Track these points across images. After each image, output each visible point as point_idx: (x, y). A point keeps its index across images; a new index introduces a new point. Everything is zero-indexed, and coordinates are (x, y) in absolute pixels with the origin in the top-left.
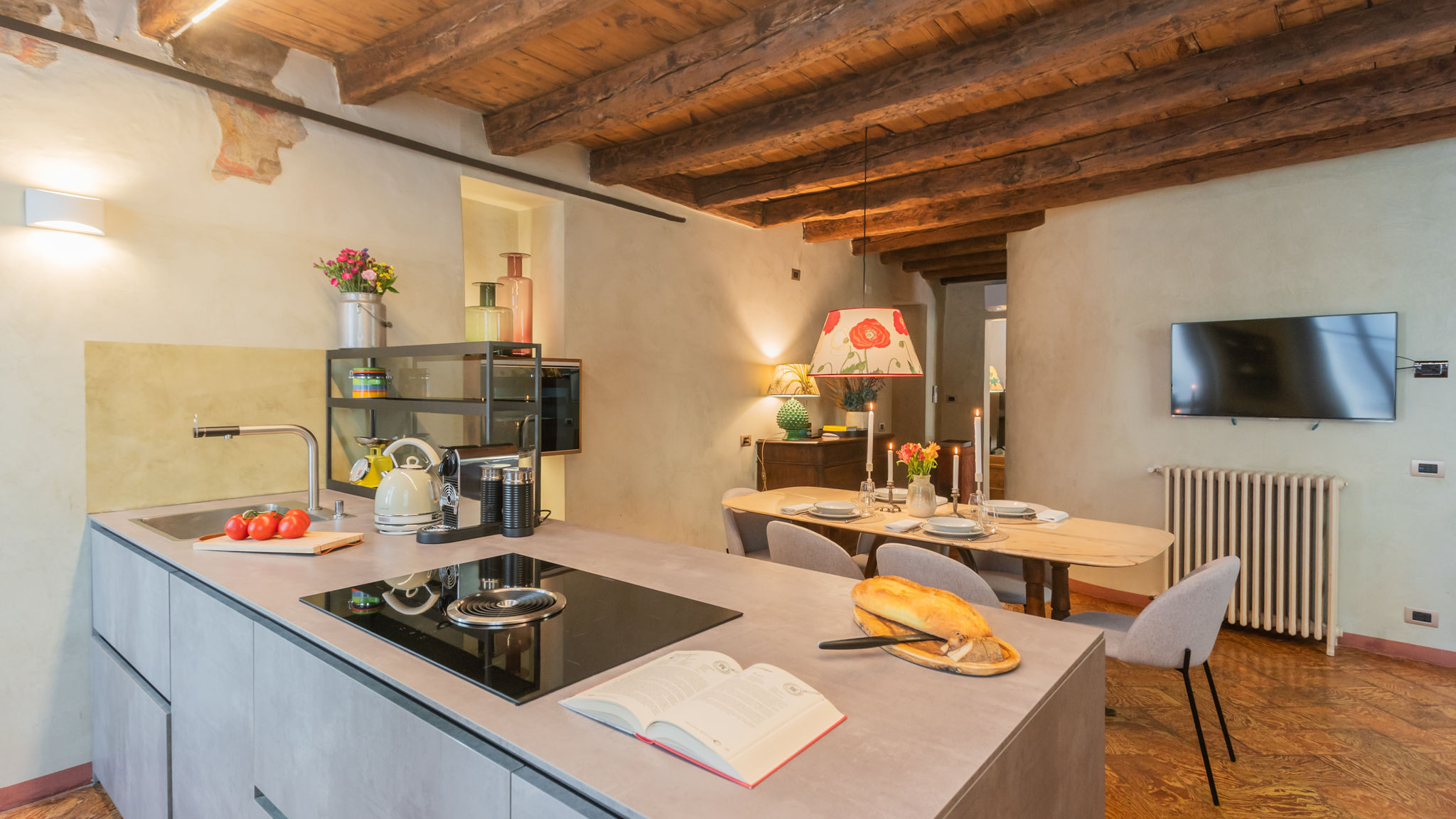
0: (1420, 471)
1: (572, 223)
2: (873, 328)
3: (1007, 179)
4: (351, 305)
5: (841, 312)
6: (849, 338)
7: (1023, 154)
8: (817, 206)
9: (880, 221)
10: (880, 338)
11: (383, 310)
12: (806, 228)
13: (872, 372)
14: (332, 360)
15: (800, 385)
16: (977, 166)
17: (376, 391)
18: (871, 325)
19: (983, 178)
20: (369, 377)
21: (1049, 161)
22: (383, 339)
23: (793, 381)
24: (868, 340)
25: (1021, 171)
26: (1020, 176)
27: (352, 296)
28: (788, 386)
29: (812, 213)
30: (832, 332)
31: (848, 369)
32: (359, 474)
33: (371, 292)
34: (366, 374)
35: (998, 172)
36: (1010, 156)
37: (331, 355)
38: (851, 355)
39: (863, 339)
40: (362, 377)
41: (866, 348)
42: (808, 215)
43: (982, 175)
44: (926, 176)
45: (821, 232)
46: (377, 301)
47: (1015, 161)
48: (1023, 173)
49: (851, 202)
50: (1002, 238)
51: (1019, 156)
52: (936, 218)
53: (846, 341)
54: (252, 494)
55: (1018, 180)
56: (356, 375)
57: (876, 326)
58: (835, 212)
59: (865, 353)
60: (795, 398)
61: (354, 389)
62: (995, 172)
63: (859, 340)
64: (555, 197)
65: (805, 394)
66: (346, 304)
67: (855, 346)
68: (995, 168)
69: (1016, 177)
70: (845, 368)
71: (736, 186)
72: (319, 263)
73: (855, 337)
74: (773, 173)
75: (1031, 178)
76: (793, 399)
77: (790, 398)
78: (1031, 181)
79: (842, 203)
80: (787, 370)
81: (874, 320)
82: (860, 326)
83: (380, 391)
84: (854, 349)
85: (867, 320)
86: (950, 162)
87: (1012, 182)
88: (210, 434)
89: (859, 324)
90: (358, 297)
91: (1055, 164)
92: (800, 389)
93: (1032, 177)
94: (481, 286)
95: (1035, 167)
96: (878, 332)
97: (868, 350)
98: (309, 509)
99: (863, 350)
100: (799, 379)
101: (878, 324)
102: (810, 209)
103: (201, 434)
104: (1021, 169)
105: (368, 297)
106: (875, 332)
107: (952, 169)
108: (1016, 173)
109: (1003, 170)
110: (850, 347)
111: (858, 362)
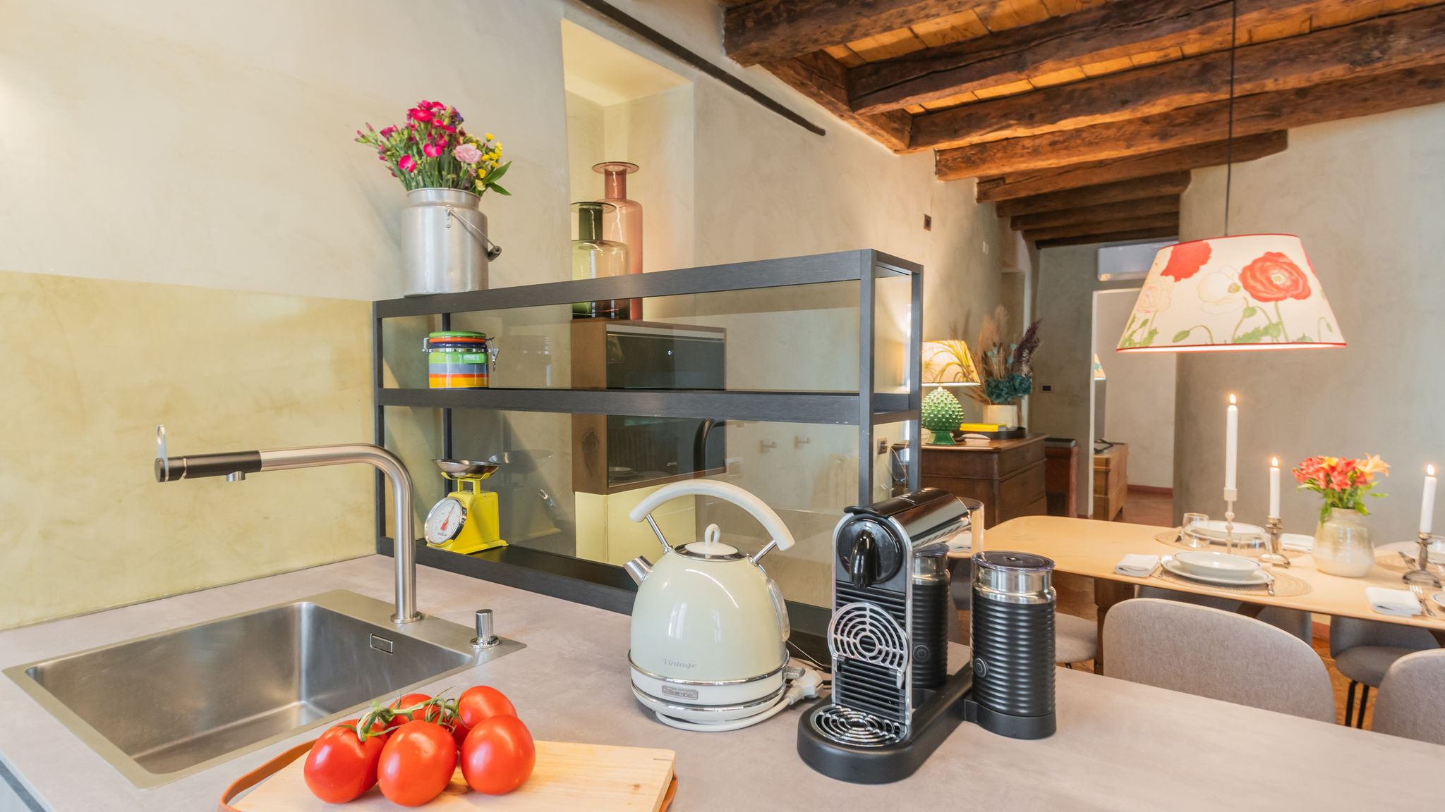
1: (704, 116)
2: (1282, 268)
3: (1358, 57)
4: (429, 211)
5: (1212, 243)
6: (1240, 284)
7: (1388, 19)
8: (1006, 116)
9: (1059, 146)
10: (1295, 283)
11: (482, 222)
12: (940, 161)
13: (1295, 340)
14: (383, 319)
15: (959, 369)
16: (1303, 40)
17: (472, 376)
18: (1276, 261)
19: (1313, 57)
20: (460, 350)
21: (1438, 27)
22: (483, 275)
23: (949, 364)
24: (1277, 287)
25: (1385, 46)
26: (1383, 52)
27: (430, 194)
28: (943, 371)
29: (996, 127)
30: (1195, 275)
31: (1247, 335)
32: (444, 527)
33: (466, 188)
34: (455, 344)
35: (1342, 48)
36: (1365, 23)
37: (383, 310)
38: (1250, 312)
39: (1267, 285)
40: (448, 350)
41: (1277, 300)
42: (989, 129)
43: (1312, 54)
44: (1207, 59)
45: (963, 165)
46: (473, 206)
47: (1375, 30)
48: (1390, 48)
49: (1068, 106)
50: (1183, 178)
51: (1383, 22)
52: (1156, 137)
53: (1233, 289)
54: (252, 575)
55: (1379, 58)
56: (436, 345)
57: (1285, 263)
58: (1038, 122)
59: (1274, 309)
60: (944, 388)
61: (432, 371)
62: (1335, 49)
63: (1260, 287)
64: (683, 73)
65: (967, 381)
66: (420, 210)
67: (1254, 296)
68: (1336, 42)
69: (1376, 54)
70: (1241, 333)
71: (925, 73)
72: (366, 131)
73: (1252, 283)
74: (999, 47)
75: (1404, 54)
76: (940, 389)
77: (936, 388)
78: (1405, 58)
79: (1052, 108)
80: (940, 350)
81: (1280, 255)
82: (1259, 265)
83: (479, 376)
84: (1254, 303)
85: (1269, 254)
87: (1368, 60)
88: (196, 471)
89: (1256, 261)
90: (441, 196)
92: (960, 375)
93: (1405, 51)
94: (581, 210)
95: (1412, 37)
96: (1291, 274)
97: (1280, 303)
98: (398, 621)
99: (1272, 304)
100: (957, 361)
101: (1288, 261)
102: (994, 120)
103: (175, 473)
104: (1385, 41)
105: (459, 198)
106: (1287, 274)
107: (1257, 47)
108: (1376, 48)
109: (1350, 44)
110: (1245, 299)
111: (1266, 323)
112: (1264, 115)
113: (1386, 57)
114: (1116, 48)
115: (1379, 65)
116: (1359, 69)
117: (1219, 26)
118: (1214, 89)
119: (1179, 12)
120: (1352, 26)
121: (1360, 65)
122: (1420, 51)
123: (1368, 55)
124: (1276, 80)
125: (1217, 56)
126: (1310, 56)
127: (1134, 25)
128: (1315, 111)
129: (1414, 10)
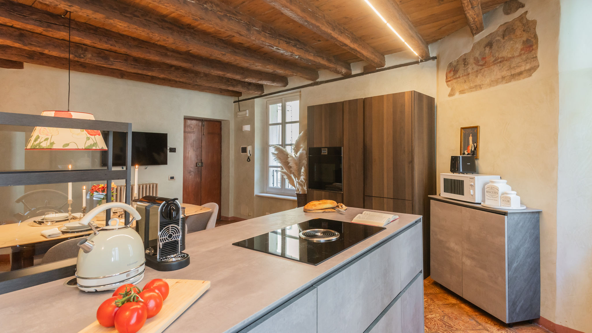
0: (171, 179)
3: (77, 55)
7: (86, 46)
16: (59, 41)
21: (99, 55)
31: (88, 146)
35: (71, 49)
36: (79, 45)
38: (88, 139)
44: (22, 32)
47: (82, 48)
48: (86, 55)
51: (84, 47)
55: (83, 57)
59: (95, 138)
63: (89, 130)
68: (70, 47)
69: (82, 56)
70: (87, 145)
75: (90, 59)
78: (90, 60)
84: (89, 136)
86: (45, 33)
91: (102, 57)
95: (92, 55)
97: (95, 136)
104: (85, 53)
108: (82, 54)
109: (75, 49)
110: (86, 134)
111: (93, 143)
112: (27, 56)
113: (85, 58)
114: (8, 19)
115: (83, 59)
116: (76, 58)
117: (52, 31)
118: (25, 45)
119: (37, 19)
120: (75, 44)
121: (77, 57)
122: (95, 60)
123: (80, 55)
124: (49, 51)
125: (27, 32)
126: (62, 48)
127: (17, 14)
128: (47, 62)
129: (92, 47)
